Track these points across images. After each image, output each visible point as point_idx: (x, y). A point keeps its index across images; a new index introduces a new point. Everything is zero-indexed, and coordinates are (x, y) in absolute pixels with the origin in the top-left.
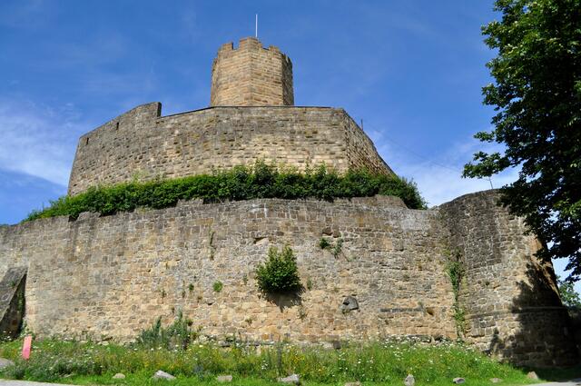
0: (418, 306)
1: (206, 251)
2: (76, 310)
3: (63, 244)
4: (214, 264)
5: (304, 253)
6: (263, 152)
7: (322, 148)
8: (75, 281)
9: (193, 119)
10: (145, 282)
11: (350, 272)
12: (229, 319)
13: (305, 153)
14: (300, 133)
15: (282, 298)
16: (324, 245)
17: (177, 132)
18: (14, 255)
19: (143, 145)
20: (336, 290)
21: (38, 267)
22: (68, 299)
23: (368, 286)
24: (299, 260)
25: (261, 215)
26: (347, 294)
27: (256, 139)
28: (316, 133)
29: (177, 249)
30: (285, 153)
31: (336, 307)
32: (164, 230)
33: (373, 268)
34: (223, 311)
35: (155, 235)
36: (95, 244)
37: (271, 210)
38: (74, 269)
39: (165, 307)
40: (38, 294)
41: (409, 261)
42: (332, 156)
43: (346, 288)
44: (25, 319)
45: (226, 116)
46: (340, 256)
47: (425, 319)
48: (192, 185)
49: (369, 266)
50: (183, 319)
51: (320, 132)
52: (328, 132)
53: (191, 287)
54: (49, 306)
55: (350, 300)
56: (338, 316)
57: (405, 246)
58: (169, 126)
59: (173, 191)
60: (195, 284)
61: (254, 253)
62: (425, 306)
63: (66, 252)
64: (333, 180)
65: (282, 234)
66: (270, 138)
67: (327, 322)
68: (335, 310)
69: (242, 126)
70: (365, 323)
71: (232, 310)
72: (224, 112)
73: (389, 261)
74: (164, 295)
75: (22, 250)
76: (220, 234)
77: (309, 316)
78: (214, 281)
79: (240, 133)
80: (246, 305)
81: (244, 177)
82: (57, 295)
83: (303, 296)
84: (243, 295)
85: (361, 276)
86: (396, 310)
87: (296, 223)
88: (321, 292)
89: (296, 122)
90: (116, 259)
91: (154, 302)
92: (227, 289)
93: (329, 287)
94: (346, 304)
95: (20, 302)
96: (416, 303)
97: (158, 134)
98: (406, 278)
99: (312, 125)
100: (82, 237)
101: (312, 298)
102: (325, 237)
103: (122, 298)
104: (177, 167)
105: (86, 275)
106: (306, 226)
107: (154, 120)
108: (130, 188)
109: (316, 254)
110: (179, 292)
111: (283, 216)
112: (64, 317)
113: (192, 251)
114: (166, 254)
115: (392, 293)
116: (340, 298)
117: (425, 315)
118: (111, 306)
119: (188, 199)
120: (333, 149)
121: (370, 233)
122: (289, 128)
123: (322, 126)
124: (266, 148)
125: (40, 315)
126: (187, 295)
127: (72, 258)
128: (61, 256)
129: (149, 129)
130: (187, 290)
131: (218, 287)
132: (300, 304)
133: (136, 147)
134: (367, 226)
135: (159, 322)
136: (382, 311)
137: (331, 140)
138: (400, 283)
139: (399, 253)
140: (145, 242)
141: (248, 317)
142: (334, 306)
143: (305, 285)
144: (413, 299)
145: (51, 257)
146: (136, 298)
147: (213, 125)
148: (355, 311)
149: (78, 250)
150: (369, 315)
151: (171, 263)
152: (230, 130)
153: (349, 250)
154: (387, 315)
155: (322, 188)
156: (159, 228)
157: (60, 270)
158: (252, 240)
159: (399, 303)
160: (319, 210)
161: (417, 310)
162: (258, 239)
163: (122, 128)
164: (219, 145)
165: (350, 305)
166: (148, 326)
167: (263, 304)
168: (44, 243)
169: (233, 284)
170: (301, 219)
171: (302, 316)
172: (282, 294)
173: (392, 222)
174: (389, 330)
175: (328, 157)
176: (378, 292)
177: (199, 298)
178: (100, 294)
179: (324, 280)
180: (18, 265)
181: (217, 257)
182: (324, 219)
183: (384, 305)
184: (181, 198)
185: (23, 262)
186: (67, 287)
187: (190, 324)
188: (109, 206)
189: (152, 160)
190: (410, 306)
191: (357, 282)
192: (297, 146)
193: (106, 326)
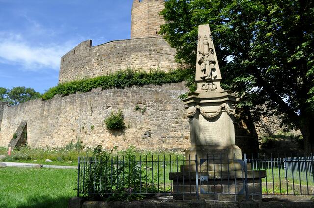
0: (181, 135)
1: (89, 113)
2: (44, 137)
3: (39, 110)
4: (92, 118)
5: (128, 112)
6: (136, 62)
7: (164, 58)
8: (44, 126)
9: (104, 47)
10: (67, 126)
11: (149, 120)
12: (96, 141)
13: (156, 61)
14: (154, 50)
15: (116, 132)
16: (138, 108)
17: (98, 54)
18: (23, 115)
19: (84, 61)
20: (141, 128)
21: (31, 120)
22: (41, 133)
23: (157, 126)
24: (125, 115)
25: (110, 96)
26: (146, 130)
27: (132, 56)
28: (162, 50)
29: (79, 112)
30: (147, 61)
31: (140, 136)
32: (75, 104)
33: (160, 118)
34: (94, 138)
35: (71, 106)
36: (51, 110)
37: (114, 94)
38: (43, 121)
39: (74, 136)
40: (31, 131)
41: (179, 115)
42: (169, 62)
43: (146, 127)
44: (27, 141)
45: (119, 45)
46: (145, 113)
47: (184, 141)
48: (98, 81)
49: (158, 117)
50: (80, 141)
51: (164, 50)
52: (168, 49)
53: (83, 128)
54: (35, 136)
55: (147, 133)
56: (140, 140)
57: (179, 108)
58: (94, 51)
59: (90, 84)
60: (85, 126)
61: (106, 113)
62: (184, 135)
63: (40, 114)
64: (162, 75)
65: (119, 104)
66: (139, 54)
67: (135, 142)
68: (139, 137)
69: (126, 49)
70: (153, 143)
71: (97, 137)
72: (118, 43)
73: (169, 115)
74: (74, 131)
75: (26, 113)
76: (94, 105)
77: (128, 139)
78: (91, 125)
79: (125, 53)
80: (102, 135)
81: (121, 76)
82: (38, 131)
83: (126, 131)
84: (101, 131)
85: (154, 122)
86: (168, 137)
87: (125, 99)
88: (134, 129)
89: (152, 45)
90: (58, 116)
91: (70, 134)
92: (95, 129)
93: (138, 127)
94: (145, 134)
95: (25, 134)
96: (180, 134)
97: (90, 55)
98: (177, 123)
99: (160, 46)
100: (46, 107)
101: (130, 133)
102: (139, 105)
103: (59, 132)
104: (98, 71)
105: (47, 123)
106: (130, 100)
107: (88, 48)
108: (74, 83)
109: (133, 113)
110: (79, 130)
111: (120, 96)
112: (40, 140)
113: (84, 112)
114: (75, 114)
115: (168, 130)
116: (142, 132)
117: (184, 139)
118: (56, 136)
119: (96, 87)
120: (170, 58)
121: (161, 103)
122: (149, 49)
123: (165, 46)
124: (137, 60)
125: (32, 139)
126: (82, 131)
127: (43, 116)
128: (39, 116)
129: (86, 53)
130: (82, 129)
131: (92, 128)
132: (124, 134)
133: (81, 62)
134: (160, 99)
135: (72, 142)
136: (162, 137)
137: (170, 53)
138: (173, 125)
139: (175, 111)
140: (68, 109)
141: (102, 140)
142: (139, 135)
143: (127, 126)
144: (179, 132)
145: (35, 116)
146: (64, 132)
147: (113, 50)
148: (149, 137)
149: (45, 113)
150: (155, 139)
151: (77, 118)
152: (121, 52)
153: (149, 110)
154: (164, 139)
155: (156, 79)
156: (73, 103)
157: (39, 121)
158: (106, 107)
159: (171, 134)
160: (137, 93)
161: (180, 137)
162: (109, 107)
163: (76, 53)
164: (115, 60)
165: (147, 134)
166: (68, 144)
167: (108, 134)
168: (33, 110)
169: (98, 126)
170: (128, 97)
171: (124, 140)
172: (117, 130)
173: (173, 97)
174: (164, 146)
175: (167, 62)
176: (161, 129)
177: (86, 132)
178: (52, 131)
179: (136, 124)
180: (24, 120)
181: (93, 115)
182: (138, 97)
183: (163, 135)
184: (93, 87)
185: (26, 119)
186: (41, 128)
187: (82, 143)
188: (66, 92)
189: (88, 68)
190: (177, 135)
191: (151, 125)
192: (152, 57)
193: (54, 144)
